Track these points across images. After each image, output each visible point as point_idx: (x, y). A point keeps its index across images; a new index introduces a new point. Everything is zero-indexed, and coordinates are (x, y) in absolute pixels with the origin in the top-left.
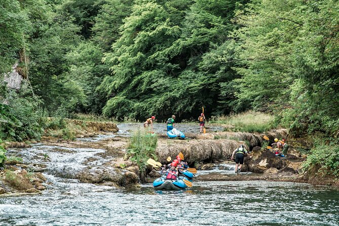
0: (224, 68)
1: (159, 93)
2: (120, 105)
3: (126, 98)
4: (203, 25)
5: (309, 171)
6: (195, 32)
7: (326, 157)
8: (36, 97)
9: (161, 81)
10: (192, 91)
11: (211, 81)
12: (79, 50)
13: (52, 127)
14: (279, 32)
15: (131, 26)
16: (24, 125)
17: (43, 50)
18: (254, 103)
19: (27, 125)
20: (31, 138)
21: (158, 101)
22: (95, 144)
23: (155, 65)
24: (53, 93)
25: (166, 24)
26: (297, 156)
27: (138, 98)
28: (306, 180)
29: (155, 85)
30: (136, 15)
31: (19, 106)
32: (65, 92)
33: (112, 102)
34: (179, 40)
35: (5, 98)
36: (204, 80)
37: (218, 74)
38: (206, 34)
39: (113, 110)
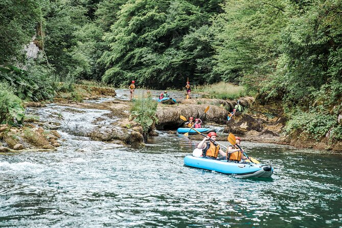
0: (200, 47)
1: (148, 66)
2: (116, 74)
3: (121, 69)
4: (185, 12)
5: (291, 134)
6: (178, 17)
7: (307, 123)
8: (49, 65)
9: (149, 56)
10: (174, 65)
11: (189, 58)
12: (84, 30)
13: (63, 90)
14: (261, 15)
15: (126, 12)
16: (40, 89)
17: (57, 28)
18: (223, 76)
19: (42, 88)
20: (45, 99)
21: (147, 72)
22: (100, 105)
23: (145, 43)
24: (63, 62)
25: (154, 11)
26: (265, 120)
27: (130, 70)
28: (288, 143)
29: (145, 59)
30: (131, 3)
31: (36, 72)
32: (73, 63)
33: (109, 72)
34: (165, 24)
35: (24, 64)
36: (184, 56)
37: (195, 52)
38: (186, 20)
39: (110, 79)
